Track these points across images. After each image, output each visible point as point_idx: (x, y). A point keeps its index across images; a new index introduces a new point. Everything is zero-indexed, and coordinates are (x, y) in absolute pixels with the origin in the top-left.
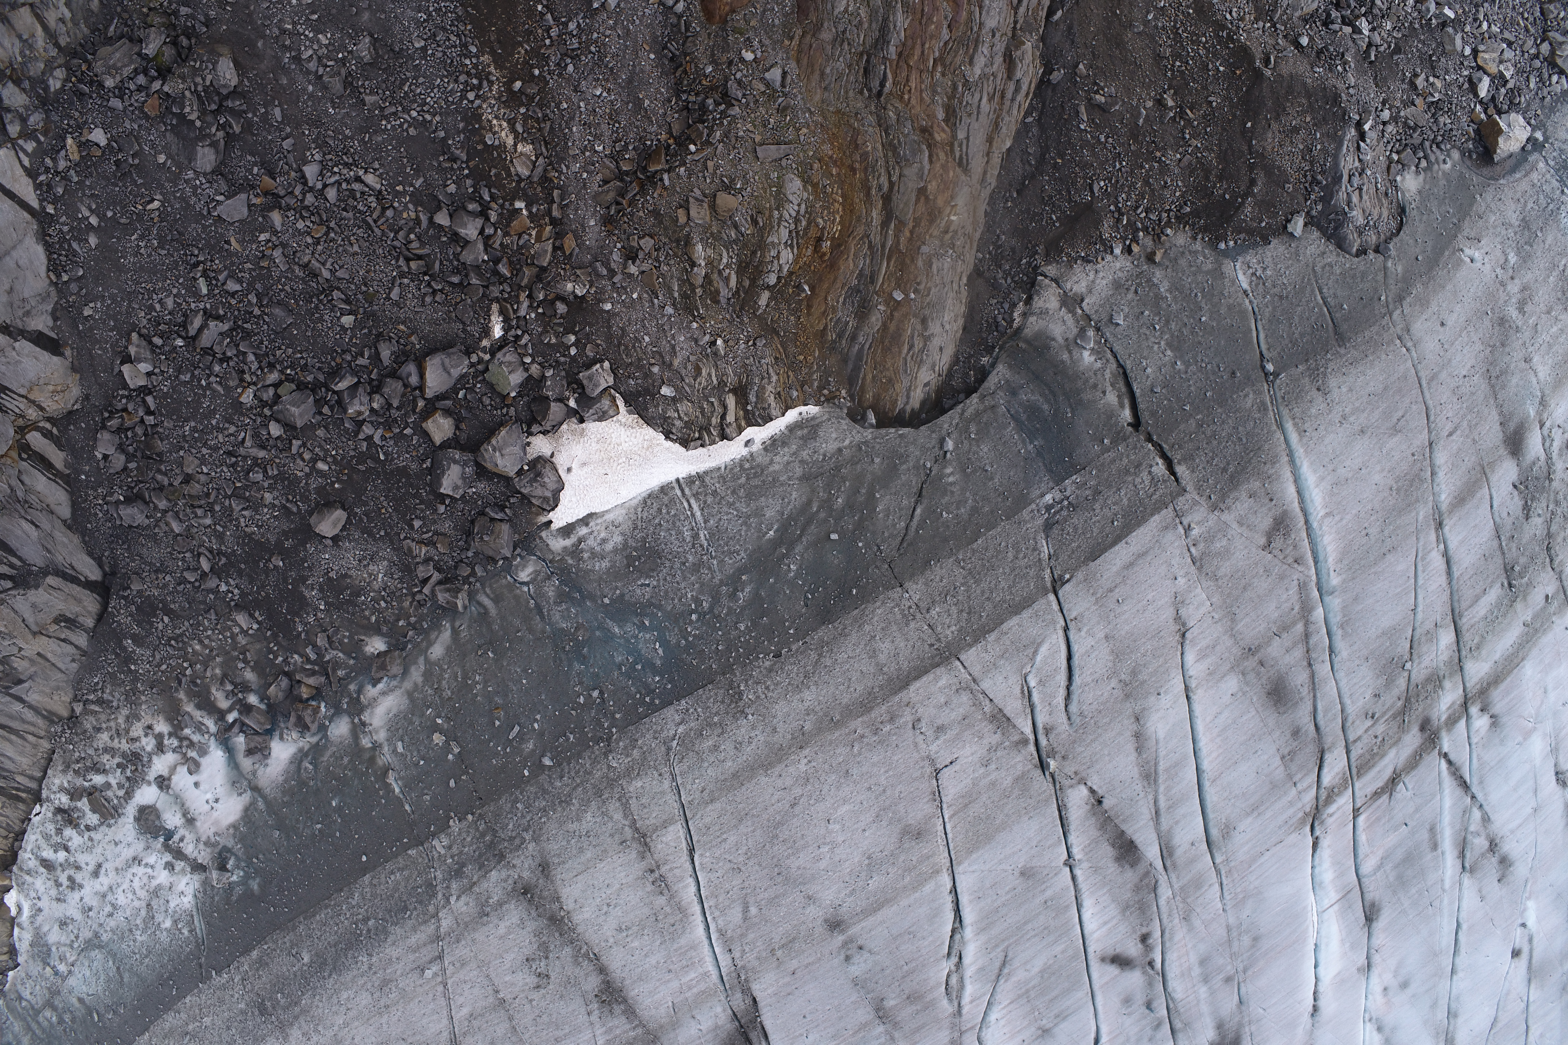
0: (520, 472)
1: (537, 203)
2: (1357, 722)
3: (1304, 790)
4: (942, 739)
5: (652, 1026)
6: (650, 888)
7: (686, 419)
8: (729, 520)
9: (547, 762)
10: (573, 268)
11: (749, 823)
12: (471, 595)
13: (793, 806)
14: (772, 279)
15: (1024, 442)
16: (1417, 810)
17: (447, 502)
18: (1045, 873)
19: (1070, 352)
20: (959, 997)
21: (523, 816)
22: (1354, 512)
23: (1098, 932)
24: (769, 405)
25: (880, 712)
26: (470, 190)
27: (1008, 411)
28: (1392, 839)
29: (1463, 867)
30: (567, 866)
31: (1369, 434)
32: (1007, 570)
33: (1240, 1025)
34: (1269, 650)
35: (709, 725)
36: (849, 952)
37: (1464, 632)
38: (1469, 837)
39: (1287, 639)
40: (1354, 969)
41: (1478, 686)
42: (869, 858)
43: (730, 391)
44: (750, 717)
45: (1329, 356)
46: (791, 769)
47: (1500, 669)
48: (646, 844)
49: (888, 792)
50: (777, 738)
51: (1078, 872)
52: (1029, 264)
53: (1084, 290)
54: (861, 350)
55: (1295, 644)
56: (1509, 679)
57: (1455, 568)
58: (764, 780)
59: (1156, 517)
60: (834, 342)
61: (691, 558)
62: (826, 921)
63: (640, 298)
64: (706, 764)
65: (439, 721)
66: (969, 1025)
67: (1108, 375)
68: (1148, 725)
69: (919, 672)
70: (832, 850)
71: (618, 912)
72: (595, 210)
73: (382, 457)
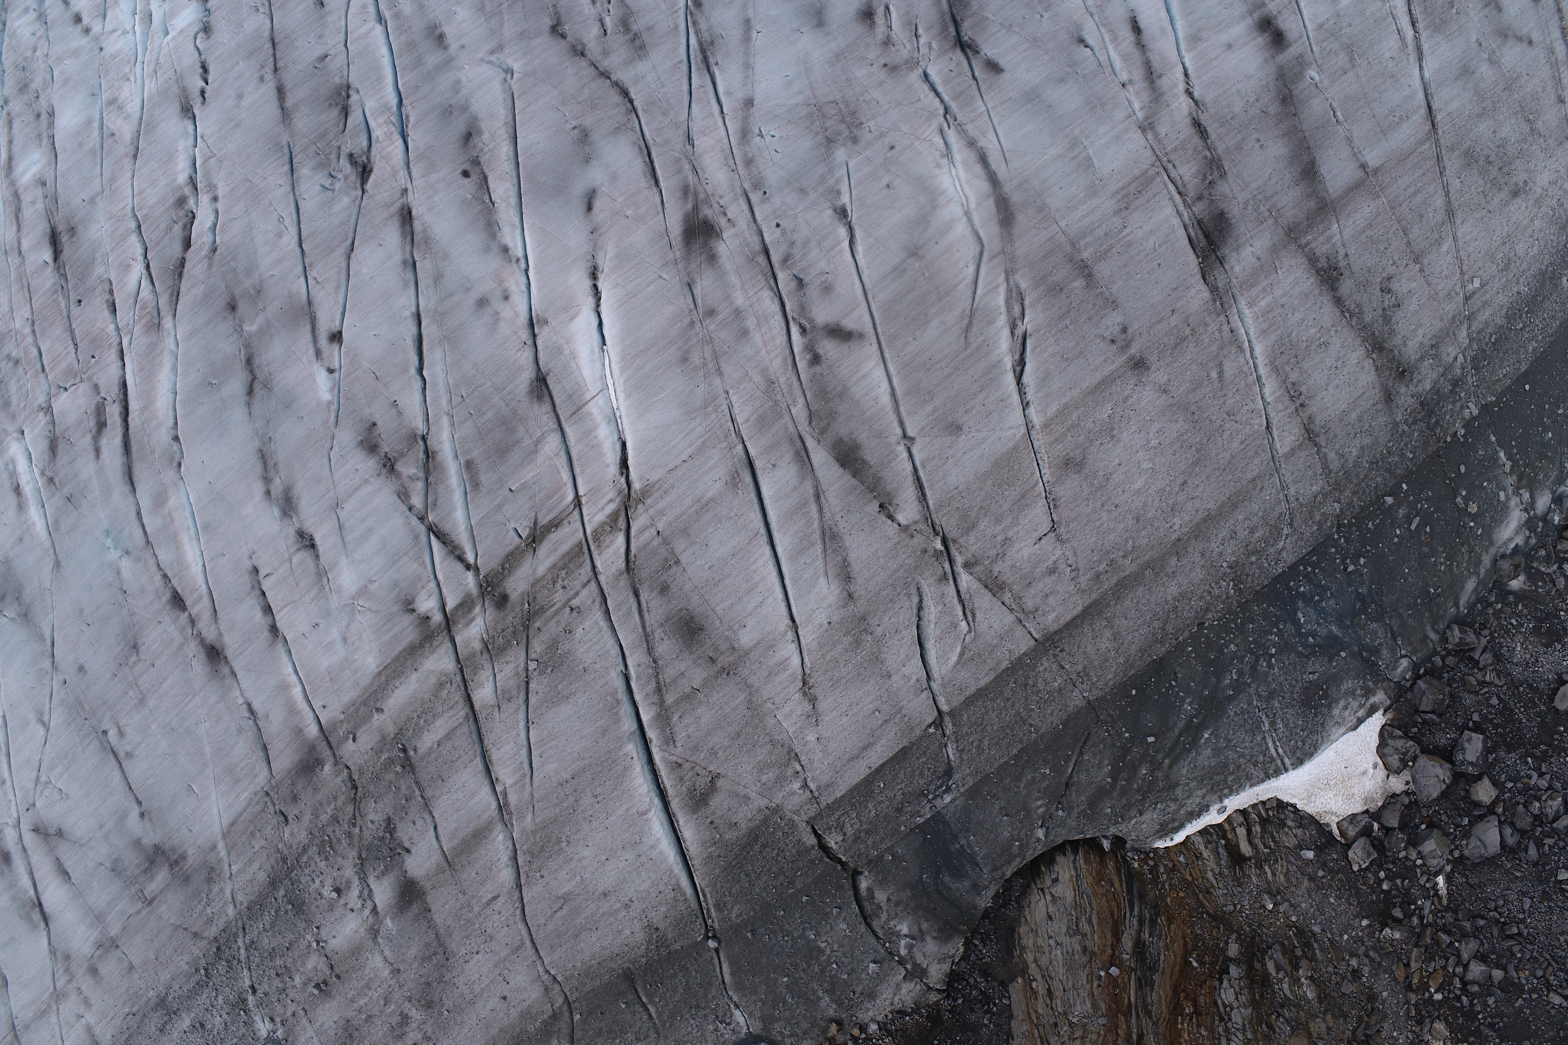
0: (1415, 759)
1: (1424, 1000)
2: (589, 603)
3: (647, 528)
4: (1050, 562)
5: (1292, 247)
6: (1303, 389)
7: (1286, 829)
8: (1244, 741)
9: (1389, 500)
10: (1395, 951)
11: (1222, 461)
12: (1444, 639)
13: (1185, 482)
14: (1234, 971)
15: (969, 845)
16: (500, 507)
17: (1471, 724)
18: (935, 430)
19: (920, 930)
20: (1009, 291)
21: (1406, 445)
22: (613, 818)
23: (871, 366)
24: (1206, 847)
25: (1109, 583)
26: (1476, 1001)
27: (981, 870)
28: (528, 474)
29: (424, 439)
30: (1371, 402)
31: (597, 893)
32: (989, 728)
33: (687, 259)
34: (705, 675)
35: (1256, 552)
36: (1124, 336)
37: (461, 700)
38: (421, 474)
39: (684, 686)
40: (553, 323)
41: (435, 644)
42: (1113, 437)
43: (1249, 859)
44: (1225, 564)
45: (644, 960)
46: (1187, 518)
47: (409, 663)
48: (1307, 430)
49: (1099, 504)
50: (1200, 546)
51: (899, 431)
52: (955, 1000)
53: (904, 986)
54: (1132, 910)
55: (675, 681)
56: (396, 652)
57: (480, 767)
58: (1211, 505)
59: (839, 794)
60: (1158, 915)
61: (1276, 704)
62: (1148, 368)
63: (1341, 936)
64: (1260, 514)
65: (1472, 524)
66: (996, 260)
67: (884, 916)
68: (838, 591)
69: (1074, 624)
70: (1148, 441)
71: (1330, 362)
72: (1383, 1005)
73: (1529, 759)
